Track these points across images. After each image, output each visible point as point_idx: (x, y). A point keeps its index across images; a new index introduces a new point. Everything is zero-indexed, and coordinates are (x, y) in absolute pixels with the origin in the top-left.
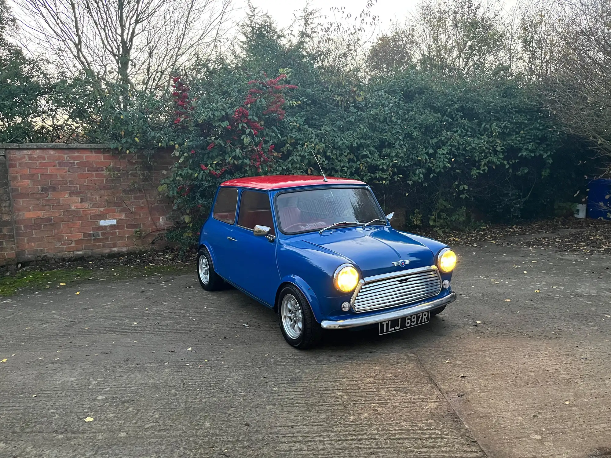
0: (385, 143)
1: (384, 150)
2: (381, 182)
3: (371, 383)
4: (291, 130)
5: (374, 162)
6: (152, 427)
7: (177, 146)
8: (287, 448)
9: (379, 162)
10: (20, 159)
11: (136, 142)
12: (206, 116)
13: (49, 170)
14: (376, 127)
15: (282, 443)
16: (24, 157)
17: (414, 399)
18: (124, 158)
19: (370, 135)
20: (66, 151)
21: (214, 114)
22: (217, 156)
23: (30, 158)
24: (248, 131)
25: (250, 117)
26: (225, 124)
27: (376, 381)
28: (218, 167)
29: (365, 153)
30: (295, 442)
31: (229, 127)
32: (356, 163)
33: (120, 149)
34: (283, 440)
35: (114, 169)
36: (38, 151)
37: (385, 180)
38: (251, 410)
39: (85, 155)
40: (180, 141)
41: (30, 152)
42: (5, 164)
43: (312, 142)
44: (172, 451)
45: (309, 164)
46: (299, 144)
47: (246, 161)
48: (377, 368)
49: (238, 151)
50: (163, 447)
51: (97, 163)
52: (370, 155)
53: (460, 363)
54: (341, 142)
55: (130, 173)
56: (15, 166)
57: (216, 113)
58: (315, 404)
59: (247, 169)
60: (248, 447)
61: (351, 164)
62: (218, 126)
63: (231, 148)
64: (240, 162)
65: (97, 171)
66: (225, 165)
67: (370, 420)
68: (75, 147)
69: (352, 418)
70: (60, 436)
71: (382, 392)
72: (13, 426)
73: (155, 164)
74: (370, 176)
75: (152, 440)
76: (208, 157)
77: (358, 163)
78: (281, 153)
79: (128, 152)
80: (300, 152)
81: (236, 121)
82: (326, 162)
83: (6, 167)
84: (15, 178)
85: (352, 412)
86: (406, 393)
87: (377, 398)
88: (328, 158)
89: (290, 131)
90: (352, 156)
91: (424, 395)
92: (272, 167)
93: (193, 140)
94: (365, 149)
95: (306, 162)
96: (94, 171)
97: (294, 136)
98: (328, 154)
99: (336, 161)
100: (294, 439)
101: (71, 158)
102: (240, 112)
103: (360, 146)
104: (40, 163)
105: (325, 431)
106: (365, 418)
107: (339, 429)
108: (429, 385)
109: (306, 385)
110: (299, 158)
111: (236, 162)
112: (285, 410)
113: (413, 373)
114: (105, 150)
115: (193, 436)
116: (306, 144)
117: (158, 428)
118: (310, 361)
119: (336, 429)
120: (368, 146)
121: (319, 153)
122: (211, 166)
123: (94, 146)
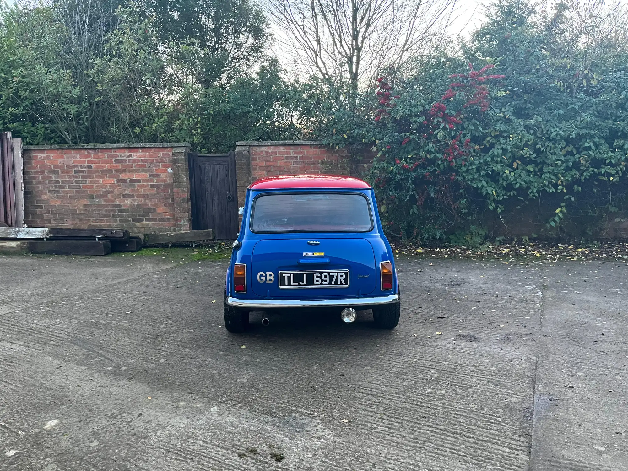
0: (617, 132)
1: (616, 141)
2: (606, 179)
3: (470, 370)
4: (497, 121)
5: (598, 156)
6: (278, 360)
7: (377, 141)
8: (360, 397)
9: (606, 156)
10: (259, 154)
11: (345, 139)
12: (403, 112)
13: (280, 163)
14: (608, 114)
15: (360, 392)
16: (262, 152)
17: (500, 391)
18: (336, 152)
19: (597, 124)
20: (292, 147)
21: (411, 111)
22: (412, 150)
23: (267, 153)
24: (442, 126)
25: (446, 112)
26: (422, 119)
27: (476, 370)
28: (411, 161)
29: (586, 145)
30: (369, 394)
31: (425, 122)
32: (574, 155)
33: (331, 145)
34: (361, 391)
35: (327, 163)
36: (272, 147)
37: (613, 176)
38: (352, 366)
39: (306, 150)
40: (379, 136)
41: (266, 148)
42: (249, 158)
43: (518, 134)
44: (282, 377)
45: (514, 158)
46: (503, 137)
47: (438, 155)
48: (486, 361)
49: (431, 145)
50: (278, 374)
51: (314, 157)
52: (593, 147)
53: (581, 374)
54: (555, 133)
55: (339, 166)
56: (256, 160)
57: (413, 110)
58: (405, 374)
59: (439, 163)
60: (333, 388)
61: (568, 157)
62: (414, 122)
63: (425, 143)
64: (433, 155)
65: (314, 164)
66: (419, 159)
67: (444, 395)
68: (298, 143)
69: (429, 390)
70: (222, 353)
71: (474, 379)
72: (199, 341)
73: (361, 158)
74: (593, 171)
75: (274, 368)
76: (404, 152)
77: (577, 156)
78: (483, 147)
79: (337, 147)
80: (502, 145)
81: (433, 116)
82: (534, 155)
83: (249, 160)
84: (255, 169)
85: (432, 387)
86: (497, 385)
87: (463, 382)
88: (538, 151)
89: (495, 123)
90: (570, 148)
91: (513, 391)
92: (468, 161)
93: (391, 136)
94: (588, 141)
95: (509, 155)
96: (312, 164)
97: (498, 128)
98: (538, 146)
99: (548, 153)
100: (370, 392)
101: (295, 153)
102: (436, 107)
103: (580, 137)
104: (273, 158)
105: (399, 393)
106: (441, 393)
107: (411, 395)
108: (527, 385)
109: (409, 359)
110: (500, 152)
111: (428, 156)
112: (378, 372)
113: (520, 372)
114: (321, 146)
115: (301, 372)
116: (511, 136)
117: (282, 362)
118: (428, 344)
119: (408, 394)
120: (592, 137)
121: (526, 145)
122: (406, 161)
123: (313, 142)
